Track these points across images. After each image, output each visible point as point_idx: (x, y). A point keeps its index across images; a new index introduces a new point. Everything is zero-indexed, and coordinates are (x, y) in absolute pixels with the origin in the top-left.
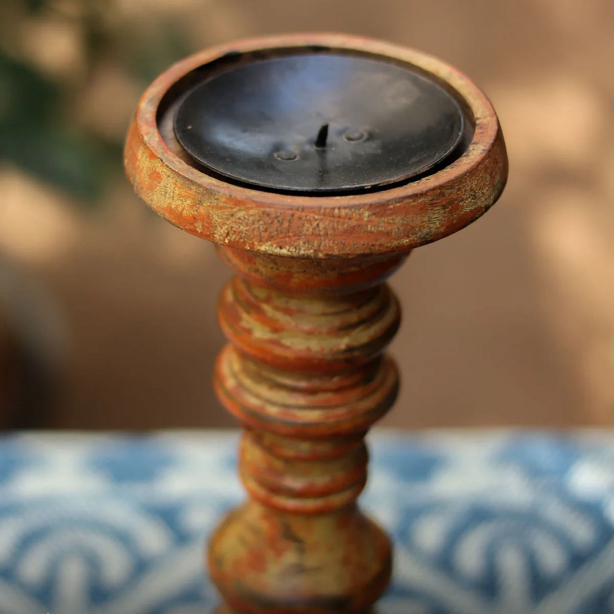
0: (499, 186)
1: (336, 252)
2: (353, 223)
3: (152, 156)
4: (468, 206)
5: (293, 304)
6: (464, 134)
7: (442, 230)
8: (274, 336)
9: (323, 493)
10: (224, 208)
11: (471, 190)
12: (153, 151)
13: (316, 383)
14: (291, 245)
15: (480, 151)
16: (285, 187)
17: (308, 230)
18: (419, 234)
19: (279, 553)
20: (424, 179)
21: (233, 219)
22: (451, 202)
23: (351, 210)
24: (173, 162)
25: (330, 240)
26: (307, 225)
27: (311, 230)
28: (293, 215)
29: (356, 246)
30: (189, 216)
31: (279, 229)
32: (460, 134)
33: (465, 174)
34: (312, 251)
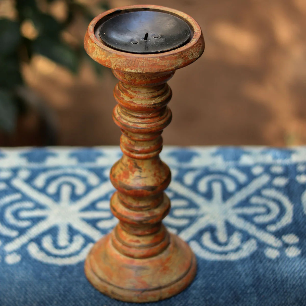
0: (201, 52)
1: (149, 71)
2: (154, 62)
3: (92, 42)
4: (190, 58)
5: (137, 90)
6: (190, 36)
7: (182, 65)
8: (131, 100)
9: (147, 152)
10: (115, 58)
11: (191, 53)
12: (93, 40)
13: (144, 115)
14: (135, 69)
15: (195, 41)
16: (134, 51)
17: (140, 65)
18: (175, 66)
19: (133, 172)
20: (176, 49)
21: (117, 61)
22: (185, 56)
23: (153, 58)
24: (99, 44)
25: (147, 68)
26: (140, 63)
27: (141, 64)
28: (135, 60)
29: (155, 69)
30: (103, 60)
31: (132, 64)
32: (189, 36)
33: (189, 48)
34: (141, 71)
